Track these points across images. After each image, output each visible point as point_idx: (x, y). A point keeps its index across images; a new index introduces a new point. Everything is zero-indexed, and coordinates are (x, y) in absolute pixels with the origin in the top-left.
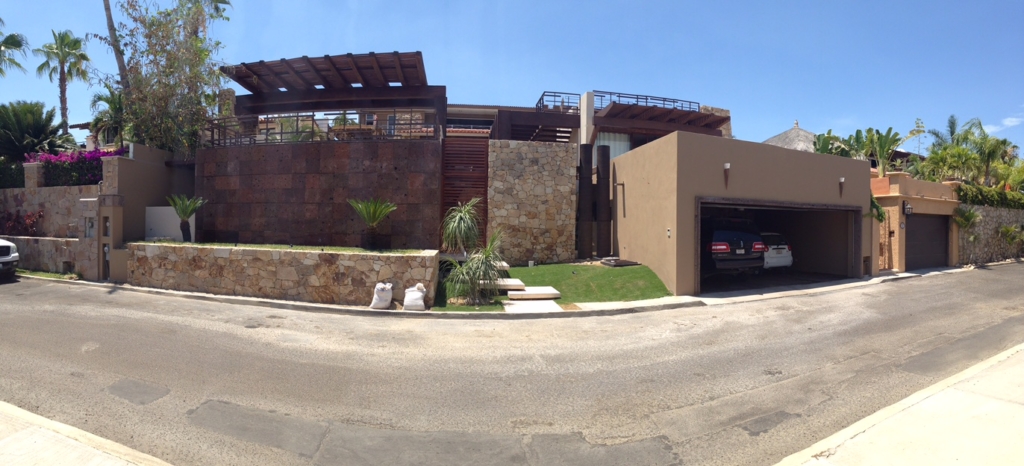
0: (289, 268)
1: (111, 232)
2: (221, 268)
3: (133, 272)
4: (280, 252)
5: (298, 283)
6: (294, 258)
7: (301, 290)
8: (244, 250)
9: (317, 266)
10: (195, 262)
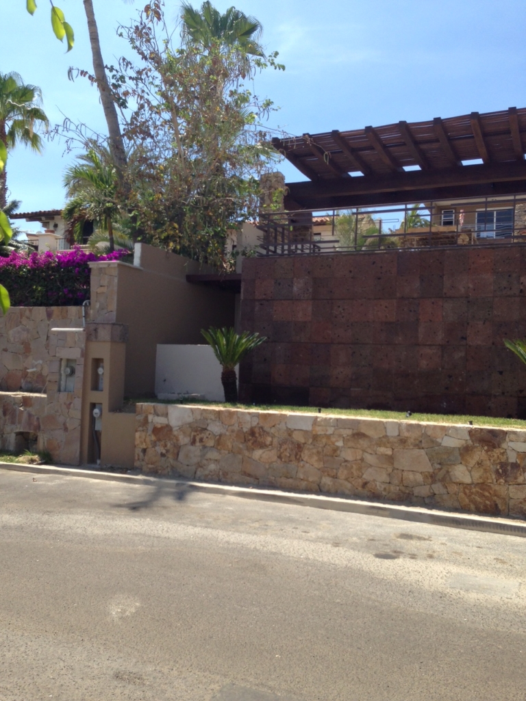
0: (416, 452)
1: (105, 383)
2: (299, 447)
3: (144, 451)
4: (399, 425)
5: (432, 478)
6: (425, 435)
7: (438, 488)
8: (337, 420)
9: (466, 451)
10: (254, 437)
